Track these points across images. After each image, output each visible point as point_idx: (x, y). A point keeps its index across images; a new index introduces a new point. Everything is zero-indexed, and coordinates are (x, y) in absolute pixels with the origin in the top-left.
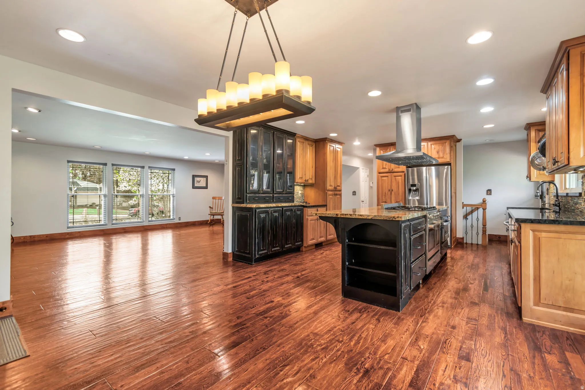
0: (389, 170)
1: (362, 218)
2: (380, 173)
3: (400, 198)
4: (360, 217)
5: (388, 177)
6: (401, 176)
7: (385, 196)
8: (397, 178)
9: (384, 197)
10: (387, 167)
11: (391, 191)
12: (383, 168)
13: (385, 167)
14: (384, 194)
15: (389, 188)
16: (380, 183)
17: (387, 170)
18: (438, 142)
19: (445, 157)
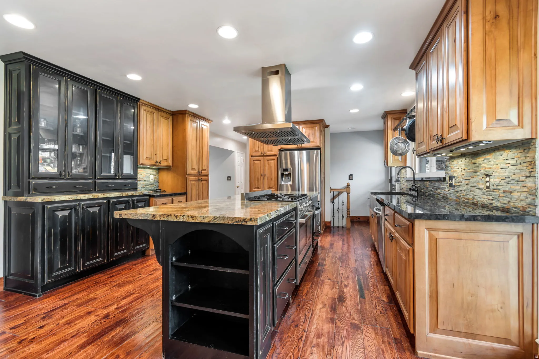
0: (262, 153)
1: (193, 221)
2: (252, 156)
3: (273, 182)
4: (191, 219)
5: (260, 160)
6: (274, 160)
7: (258, 181)
8: (270, 161)
9: (256, 182)
10: (259, 150)
11: (264, 175)
12: (256, 151)
13: (257, 150)
14: (256, 179)
15: (262, 172)
16: (253, 167)
17: (259, 153)
18: (308, 126)
19: (315, 141)
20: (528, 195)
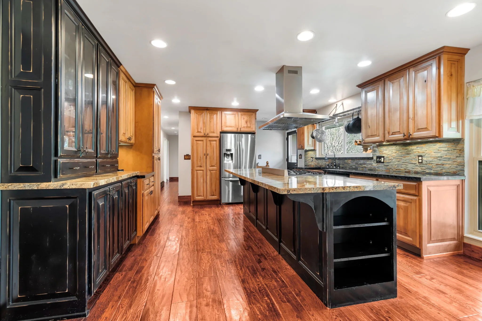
0: (205, 134)
1: (358, 190)
2: (194, 137)
3: (215, 161)
4: (356, 189)
5: (203, 141)
6: (216, 141)
7: (200, 160)
8: (212, 142)
9: (199, 161)
10: (202, 131)
11: (206, 155)
12: (198, 132)
13: (200, 130)
14: (199, 158)
15: (205, 152)
16: (195, 147)
17: (202, 134)
18: (247, 113)
19: (252, 127)
20: (458, 166)
